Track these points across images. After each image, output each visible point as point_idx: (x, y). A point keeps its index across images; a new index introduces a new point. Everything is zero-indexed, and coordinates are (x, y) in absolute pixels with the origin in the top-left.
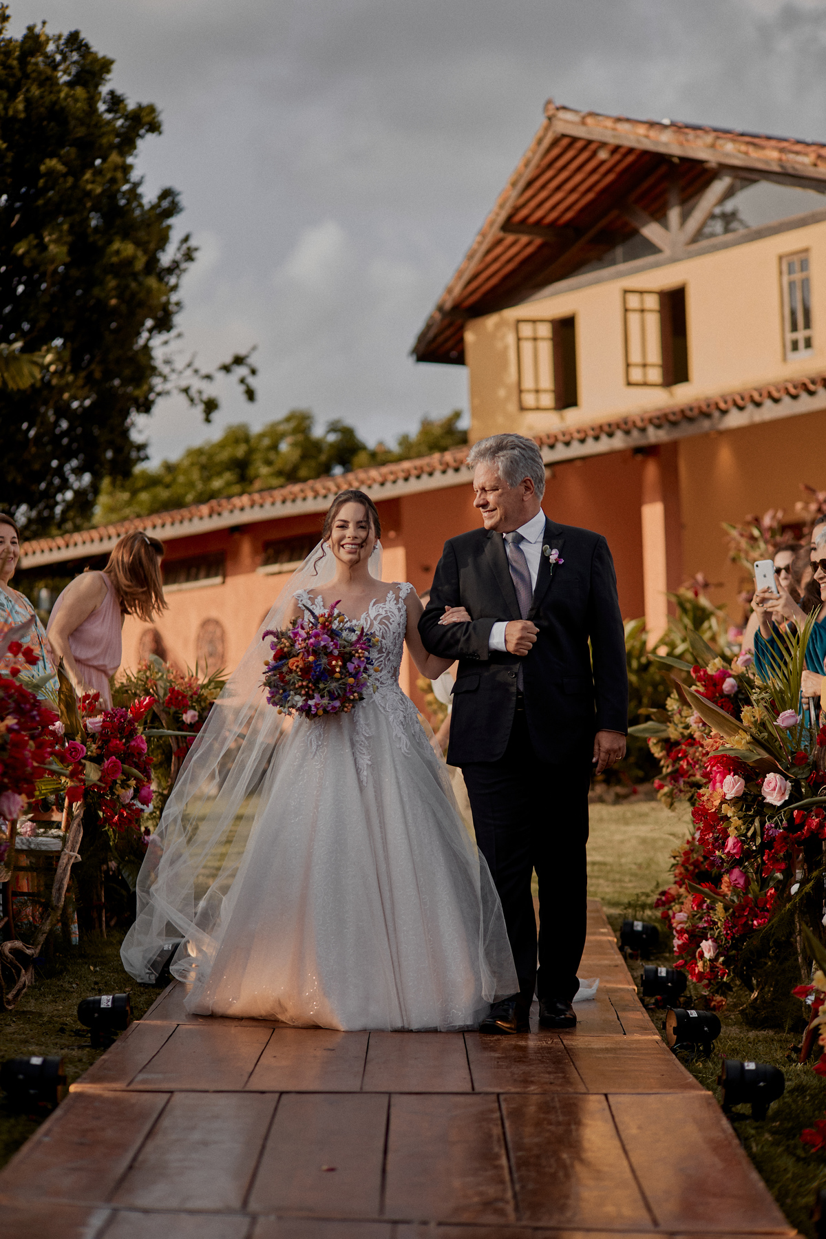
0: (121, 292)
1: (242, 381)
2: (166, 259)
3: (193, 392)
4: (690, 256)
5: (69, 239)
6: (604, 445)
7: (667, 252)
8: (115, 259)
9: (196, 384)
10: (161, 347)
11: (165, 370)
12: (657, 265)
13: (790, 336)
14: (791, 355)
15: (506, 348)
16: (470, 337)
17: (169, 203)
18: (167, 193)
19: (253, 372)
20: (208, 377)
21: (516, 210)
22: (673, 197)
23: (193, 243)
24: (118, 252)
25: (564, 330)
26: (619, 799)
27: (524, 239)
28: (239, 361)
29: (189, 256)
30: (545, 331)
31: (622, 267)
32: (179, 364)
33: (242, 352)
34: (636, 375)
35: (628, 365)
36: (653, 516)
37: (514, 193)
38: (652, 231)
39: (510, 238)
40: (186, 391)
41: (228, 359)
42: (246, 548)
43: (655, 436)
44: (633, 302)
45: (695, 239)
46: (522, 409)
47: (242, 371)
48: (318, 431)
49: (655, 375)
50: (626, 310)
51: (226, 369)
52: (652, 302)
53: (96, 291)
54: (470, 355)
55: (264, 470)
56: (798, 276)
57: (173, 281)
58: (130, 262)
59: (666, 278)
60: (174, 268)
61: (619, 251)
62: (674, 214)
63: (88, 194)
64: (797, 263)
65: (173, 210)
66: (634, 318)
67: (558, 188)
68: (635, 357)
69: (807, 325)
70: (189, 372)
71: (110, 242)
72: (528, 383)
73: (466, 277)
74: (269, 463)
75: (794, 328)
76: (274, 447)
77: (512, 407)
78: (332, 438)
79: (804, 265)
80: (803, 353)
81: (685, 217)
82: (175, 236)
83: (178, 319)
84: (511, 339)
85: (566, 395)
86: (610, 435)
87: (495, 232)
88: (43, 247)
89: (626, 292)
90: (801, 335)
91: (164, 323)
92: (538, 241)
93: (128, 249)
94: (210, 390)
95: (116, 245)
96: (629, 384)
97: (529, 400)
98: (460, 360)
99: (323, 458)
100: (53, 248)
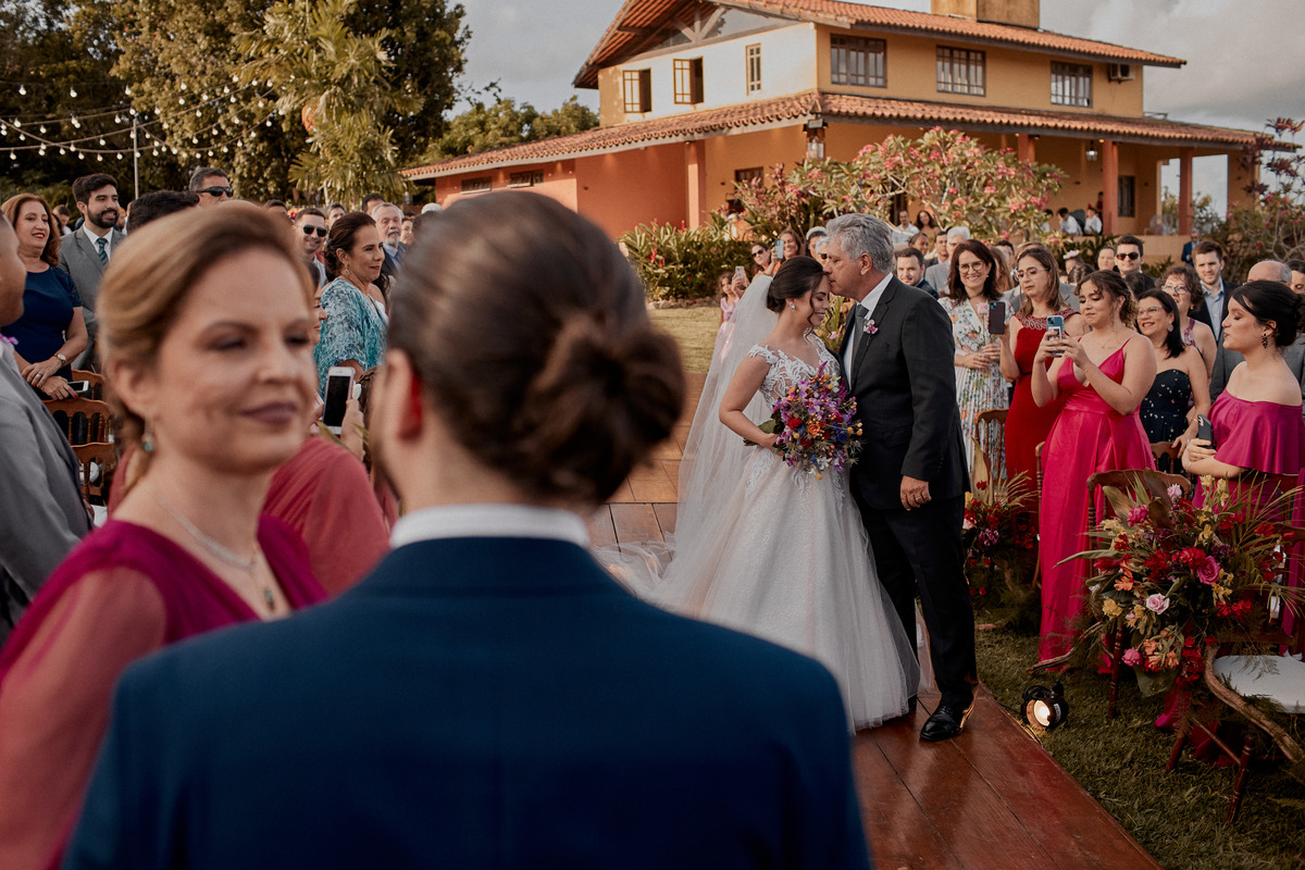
0: (440, 53)
1: (495, 95)
2: (458, 36)
3: (472, 100)
4: (704, 44)
5: (415, 30)
6: (674, 140)
7: (694, 42)
8: (437, 39)
9: (473, 96)
10: (456, 81)
11: (459, 90)
12: (689, 48)
13: (751, 84)
14: (751, 92)
15: (617, 83)
16: (600, 77)
17: (459, 13)
18: (458, 6)
19: (500, 90)
20: (479, 93)
21: (624, 21)
22: (697, 16)
23: (470, 29)
24: (438, 36)
25: (645, 76)
26: (688, 306)
27: (627, 33)
28: (492, 85)
29: (468, 36)
30: (636, 76)
31: (672, 48)
32: (466, 87)
33: (494, 81)
34: (679, 99)
35: (675, 94)
36: (693, 170)
37: (624, 13)
38: (686, 31)
39: (621, 33)
40: (468, 99)
41: (488, 85)
42: (501, 176)
43: (697, 136)
44: (678, 65)
45: (706, 37)
46: (626, 112)
47: (494, 90)
48: (517, 108)
49: (687, 99)
50: (675, 69)
51: (487, 89)
52: (687, 65)
53: (429, 54)
54: (600, 84)
55: (493, 126)
56: (755, 56)
57: (461, 47)
58: (444, 40)
59: (694, 54)
60: (461, 41)
61: (671, 40)
62: (697, 24)
63: (424, 8)
64: (755, 51)
65: (461, 14)
66: (678, 73)
67: (644, 10)
68: (679, 91)
69: (759, 79)
70: (470, 90)
71: (435, 30)
72: (628, 100)
73: (600, 50)
74: (495, 123)
75: (753, 80)
76: (497, 116)
77: (621, 110)
78: (523, 111)
79: (758, 51)
80: (756, 92)
81: (702, 26)
82: (462, 26)
83: (465, 67)
84: (620, 79)
85: (646, 106)
86: (677, 135)
87: (614, 30)
88: (404, 34)
89: (675, 60)
90: (755, 83)
91: (459, 69)
92: (633, 34)
93: (443, 34)
94: (479, 99)
95: (437, 32)
96: (676, 103)
97: (629, 108)
98: (595, 86)
99: (519, 120)
100: (409, 34)
